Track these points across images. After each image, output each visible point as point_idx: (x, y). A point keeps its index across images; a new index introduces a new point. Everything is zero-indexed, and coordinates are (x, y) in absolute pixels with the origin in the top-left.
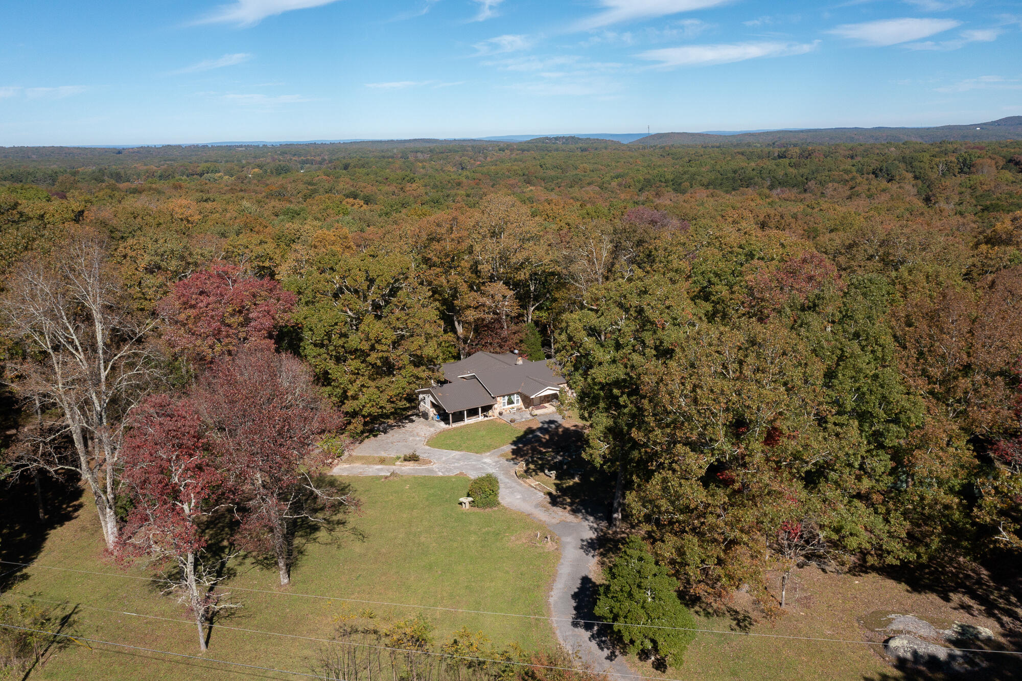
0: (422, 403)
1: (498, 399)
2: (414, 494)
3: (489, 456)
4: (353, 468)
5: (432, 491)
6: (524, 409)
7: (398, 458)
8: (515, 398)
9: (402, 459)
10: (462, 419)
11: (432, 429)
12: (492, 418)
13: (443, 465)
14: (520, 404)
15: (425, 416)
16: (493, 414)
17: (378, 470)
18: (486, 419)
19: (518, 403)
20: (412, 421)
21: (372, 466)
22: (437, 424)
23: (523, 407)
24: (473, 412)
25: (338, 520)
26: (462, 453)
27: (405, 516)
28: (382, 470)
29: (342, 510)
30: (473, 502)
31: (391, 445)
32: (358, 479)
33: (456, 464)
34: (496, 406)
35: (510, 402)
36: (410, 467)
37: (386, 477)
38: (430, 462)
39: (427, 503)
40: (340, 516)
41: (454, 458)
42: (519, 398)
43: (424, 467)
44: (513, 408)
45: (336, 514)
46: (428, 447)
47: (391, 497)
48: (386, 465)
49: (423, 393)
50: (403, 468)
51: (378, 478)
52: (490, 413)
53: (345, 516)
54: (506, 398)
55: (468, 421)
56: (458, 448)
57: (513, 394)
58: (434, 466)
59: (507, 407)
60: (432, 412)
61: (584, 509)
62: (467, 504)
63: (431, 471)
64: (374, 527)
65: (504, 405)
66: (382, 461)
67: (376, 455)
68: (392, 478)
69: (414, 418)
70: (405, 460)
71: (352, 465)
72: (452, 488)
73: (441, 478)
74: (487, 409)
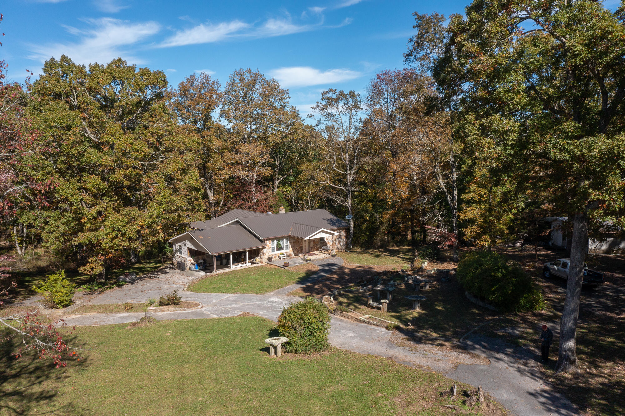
0: (177, 254)
1: (268, 242)
2: (180, 342)
3: (274, 295)
4: (84, 318)
5: (209, 337)
6: (293, 255)
7: (151, 303)
8: (285, 243)
9: (157, 303)
10: (227, 265)
11: (191, 278)
12: (260, 264)
13: (216, 308)
14: (290, 250)
15: (181, 266)
16: (262, 260)
17: (123, 318)
18: (254, 265)
19: (288, 249)
20: (166, 273)
21: (114, 314)
22: (196, 273)
23: (292, 253)
24: (239, 257)
25: (42, 393)
26: (236, 295)
27: (169, 375)
28: (128, 317)
29: (53, 375)
30: (289, 343)
31: (140, 293)
32: (90, 330)
33: (233, 306)
34: (265, 251)
35: (279, 248)
36: (168, 312)
37: (134, 324)
38: (197, 305)
39: (205, 353)
40: (47, 385)
41: (227, 300)
42: (289, 244)
43: (189, 311)
44: (283, 254)
45: (40, 382)
46: (189, 292)
47: (142, 349)
48: (134, 312)
49: (178, 241)
50: (159, 314)
51: (122, 326)
52: (258, 259)
53: (56, 385)
54: (275, 242)
55: (234, 267)
56: (229, 291)
57: (282, 238)
58: (203, 309)
59: (276, 252)
60: (189, 261)
61: (477, 344)
62: (279, 349)
63: (202, 314)
64: (111, 399)
65: (273, 251)
66: (128, 308)
67: (119, 303)
68: (143, 324)
69: (167, 270)
70: (161, 304)
71: (84, 315)
72: (241, 331)
73: (218, 320)
74: (255, 253)
